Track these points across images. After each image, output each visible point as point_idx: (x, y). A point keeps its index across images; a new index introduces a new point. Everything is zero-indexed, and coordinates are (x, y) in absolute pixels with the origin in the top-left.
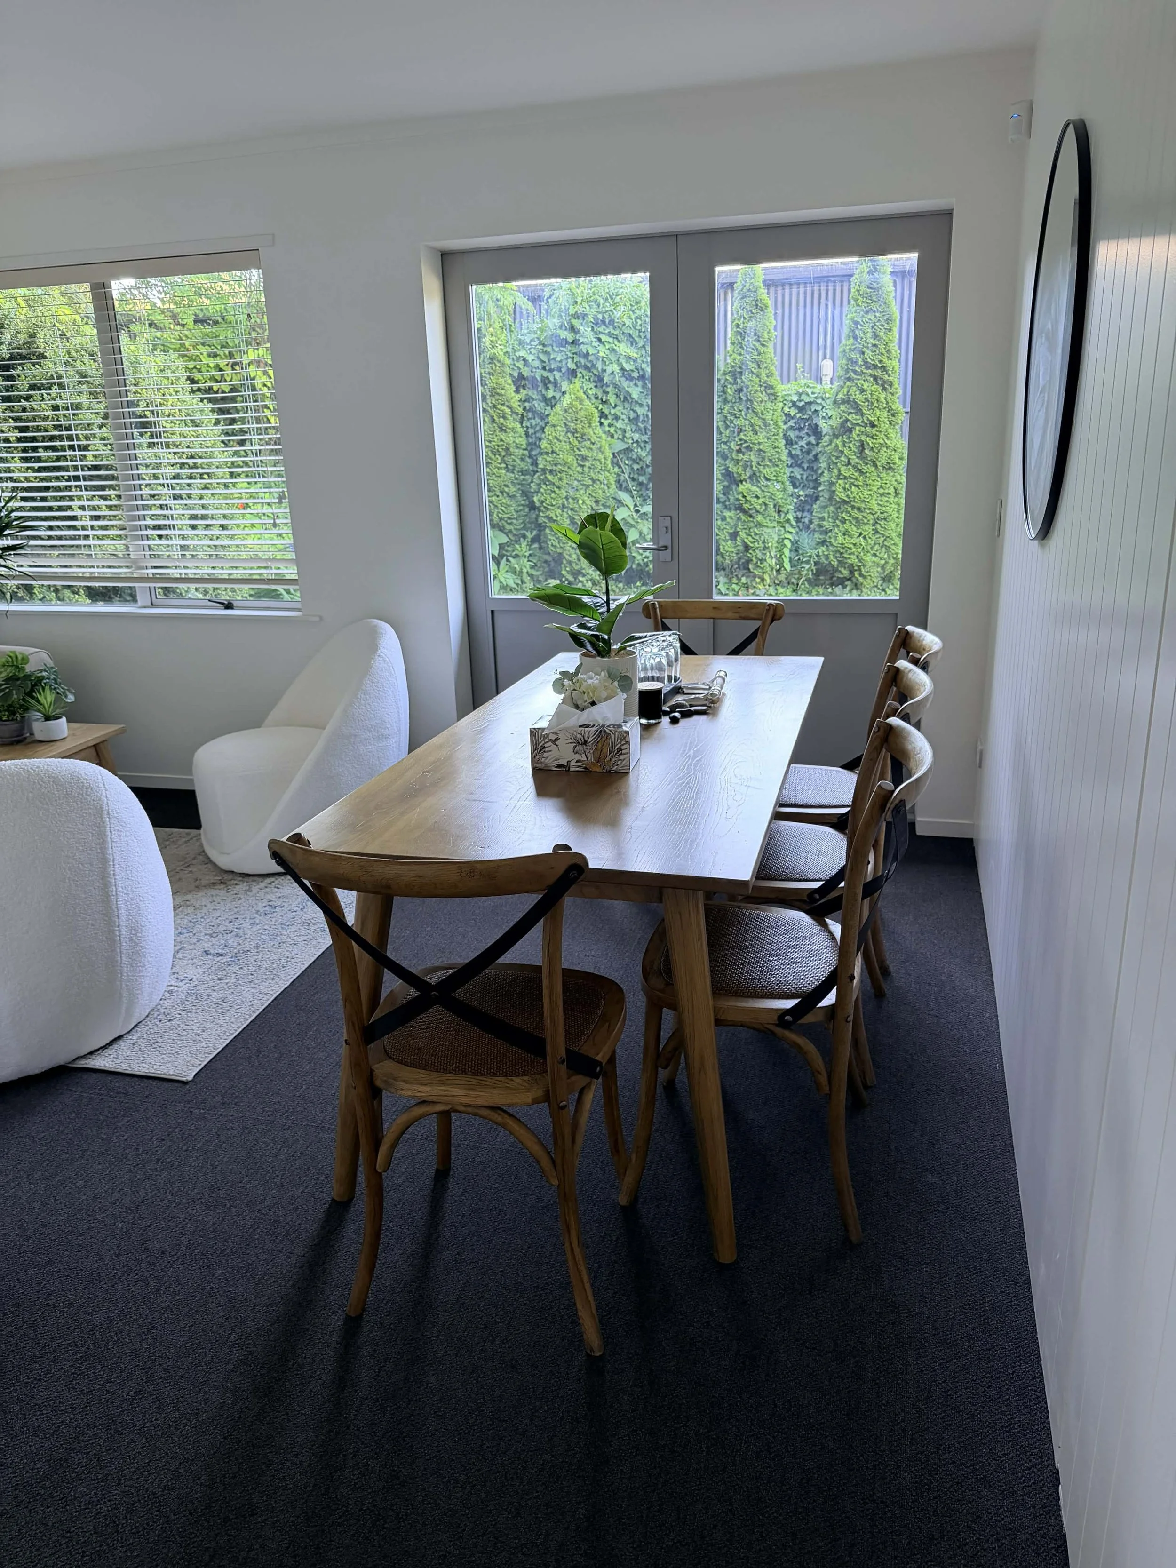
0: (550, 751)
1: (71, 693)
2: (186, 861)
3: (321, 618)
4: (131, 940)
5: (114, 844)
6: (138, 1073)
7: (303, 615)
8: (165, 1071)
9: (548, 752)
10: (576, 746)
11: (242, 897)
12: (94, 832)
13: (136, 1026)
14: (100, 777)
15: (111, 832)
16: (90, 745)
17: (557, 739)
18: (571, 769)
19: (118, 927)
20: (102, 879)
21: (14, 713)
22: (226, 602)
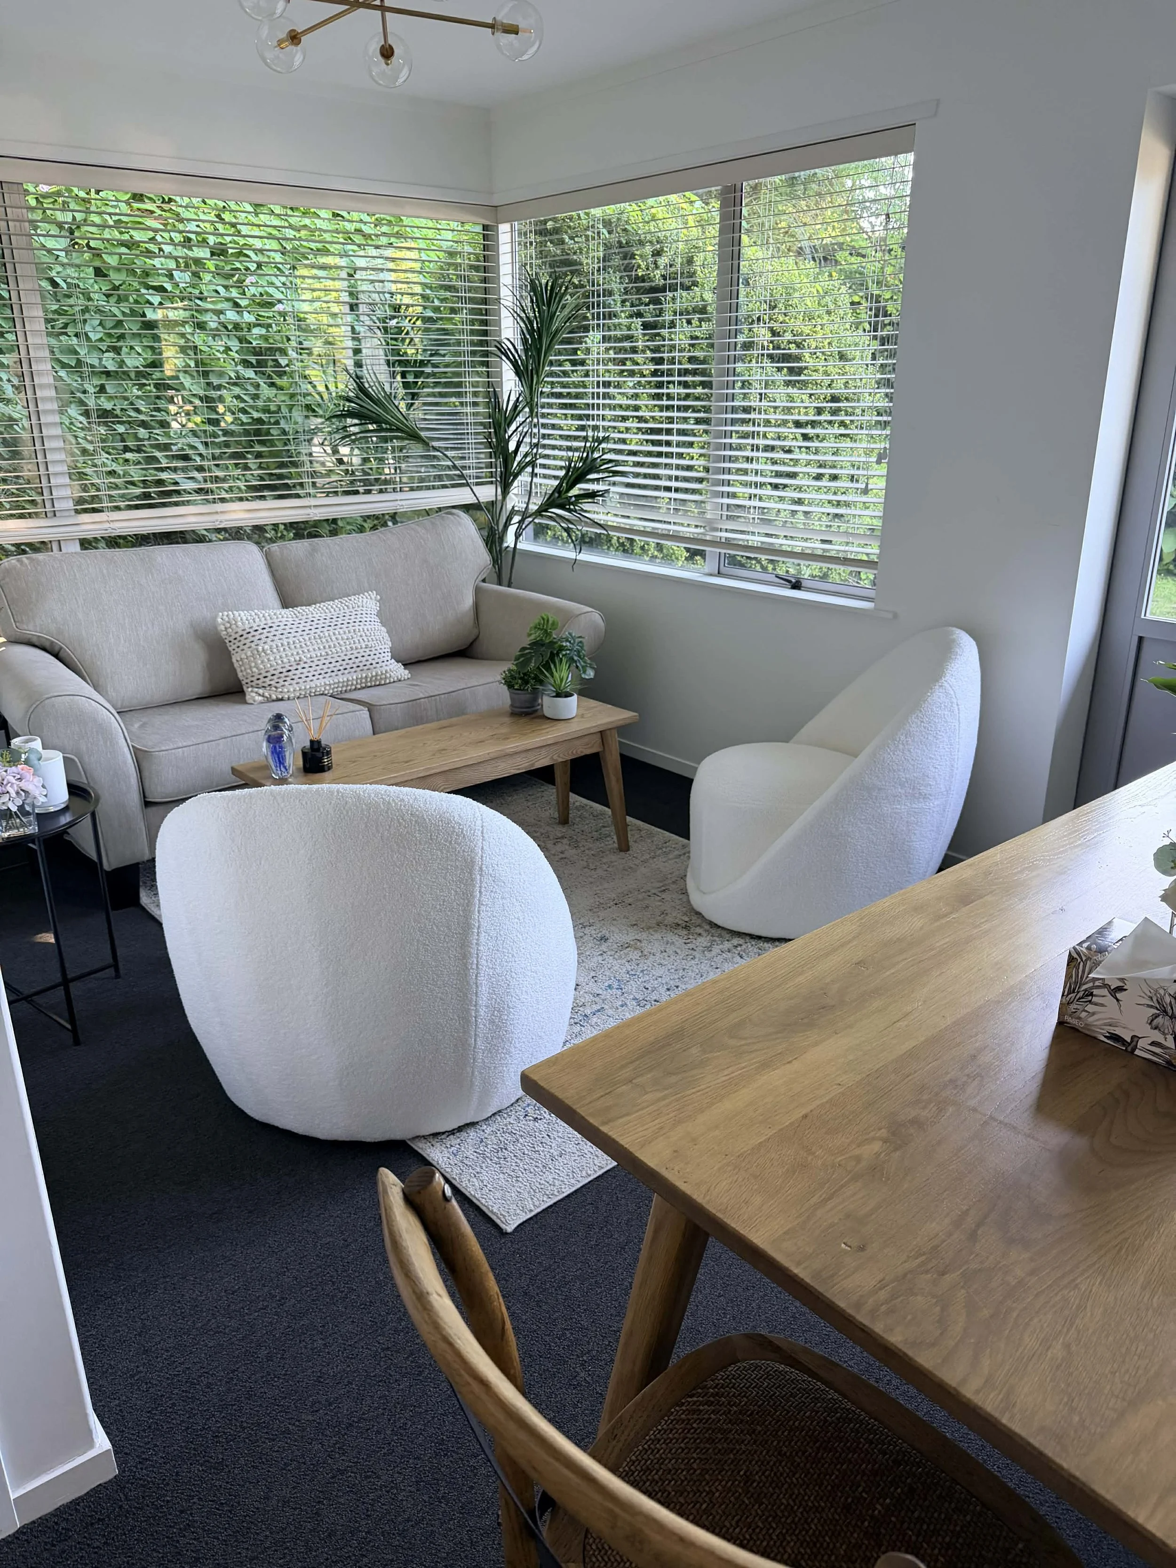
0: (1102, 1005)
1: (593, 668)
2: (666, 882)
3: (896, 616)
4: (492, 1022)
5: (483, 908)
6: (463, 1190)
7: (875, 608)
8: (490, 1203)
9: (1096, 1004)
10: (1157, 1016)
11: (697, 956)
12: (458, 890)
13: (494, 1114)
14: (479, 823)
15: (480, 892)
16: (592, 731)
17: (1120, 989)
18: (1137, 1052)
19: (475, 1006)
20: (461, 947)
21: (527, 683)
22: (793, 581)
